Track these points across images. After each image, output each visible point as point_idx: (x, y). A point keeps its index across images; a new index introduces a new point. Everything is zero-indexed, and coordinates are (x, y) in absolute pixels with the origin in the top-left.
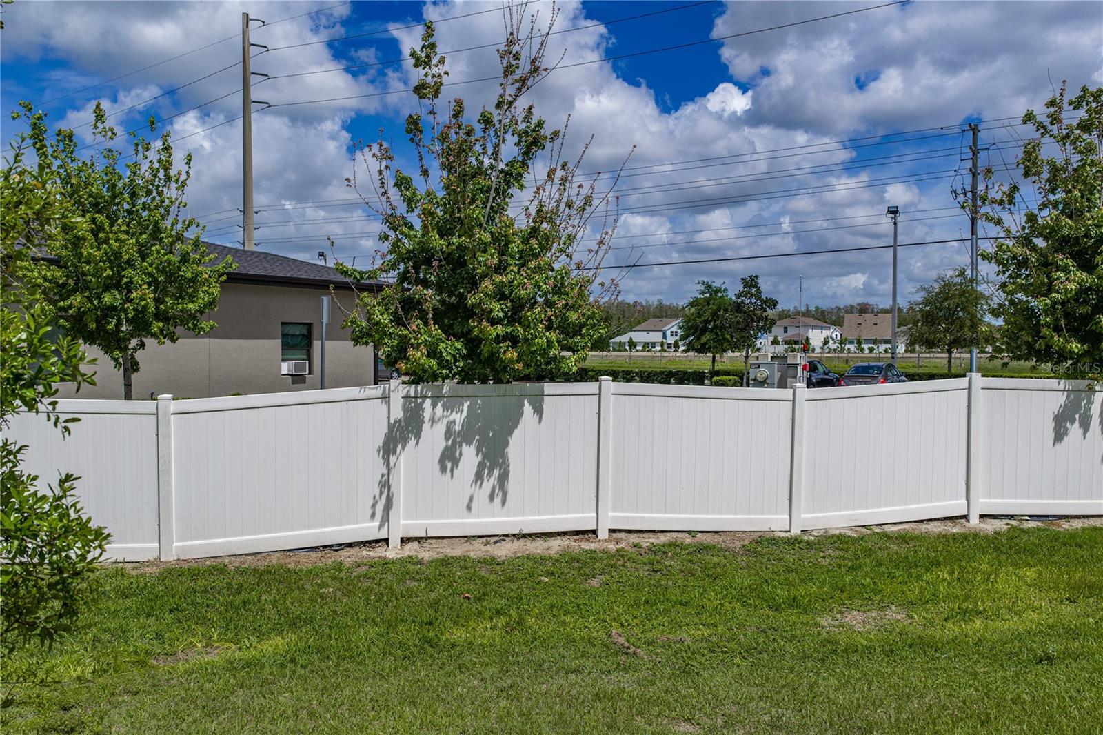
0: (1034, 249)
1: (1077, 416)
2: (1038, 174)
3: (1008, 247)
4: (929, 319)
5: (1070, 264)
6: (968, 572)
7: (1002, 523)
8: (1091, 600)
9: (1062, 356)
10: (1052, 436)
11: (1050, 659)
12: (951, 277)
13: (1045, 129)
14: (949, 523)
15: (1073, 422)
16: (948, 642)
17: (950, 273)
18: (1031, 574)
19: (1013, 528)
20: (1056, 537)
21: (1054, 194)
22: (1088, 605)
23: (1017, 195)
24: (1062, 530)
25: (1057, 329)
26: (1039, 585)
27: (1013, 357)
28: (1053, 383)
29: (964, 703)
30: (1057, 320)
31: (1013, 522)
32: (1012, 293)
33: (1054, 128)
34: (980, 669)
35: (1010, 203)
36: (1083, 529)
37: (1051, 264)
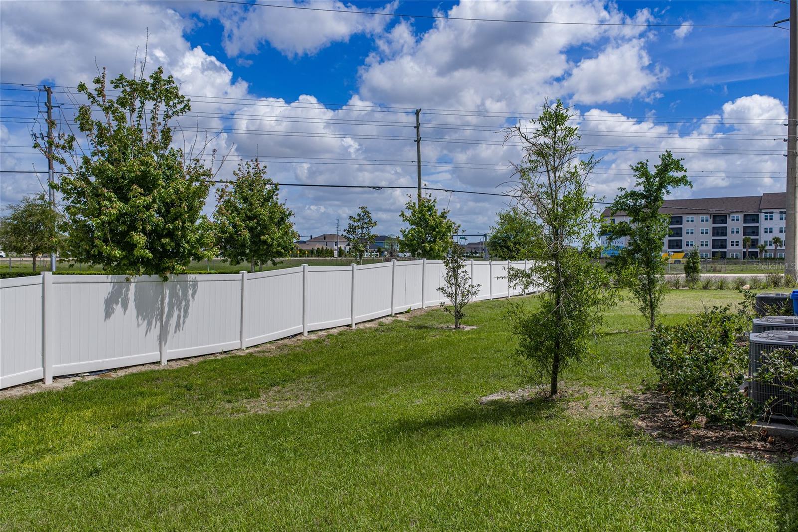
0: (89, 183)
1: (120, 300)
2: (90, 130)
3: (70, 181)
4: (17, 230)
5: (113, 196)
6: (42, 422)
7: (70, 380)
8: (128, 423)
9: (110, 259)
10: (104, 314)
11: (97, 471)
12: (34, 200)
13: (94, 99)
14: (29, 386)
15: (117, 304)
16: (22, 479)
17: (32, 197)
18: (88, 413)
19: (78, 383)
20: (107, 385)
21: (101, 146)
22: (126, 427)
23: (74, 143)
24: (111, 379)
25: (106, 241)
26: (92, 421)
27: (77, 260)
28: (103, 278)
29: (32, 521)
30: (105, 234)
31: (78, 379)
32: (75, 214)
33: (100, 99)
34: (47, 492)
35: (71, 147)
36: (125, 376)
37: (100, 195)
